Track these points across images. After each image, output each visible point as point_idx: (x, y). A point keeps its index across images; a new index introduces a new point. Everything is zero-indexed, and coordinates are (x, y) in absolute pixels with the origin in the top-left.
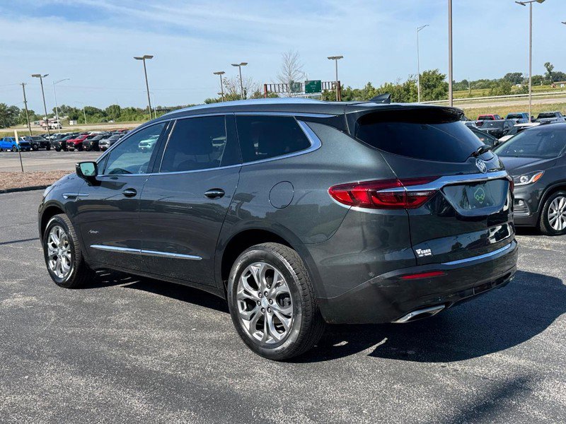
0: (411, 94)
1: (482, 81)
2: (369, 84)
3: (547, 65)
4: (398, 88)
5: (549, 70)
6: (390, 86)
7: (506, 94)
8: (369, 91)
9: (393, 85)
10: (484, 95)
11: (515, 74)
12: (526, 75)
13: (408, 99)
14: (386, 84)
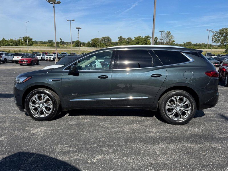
0: (21, 43)
1: (41, 41)
2: (4, 38)
3: (60, 39)
4: (16, 41)
5: (61, 40)
6: (12, 40)
7: (52, 46)
8: (4, 41)
9: (13, 40)
10: (46, 46)
11: (51, 40)
12: (54, 41)
13: (20, 45)
14: (10, 39)
